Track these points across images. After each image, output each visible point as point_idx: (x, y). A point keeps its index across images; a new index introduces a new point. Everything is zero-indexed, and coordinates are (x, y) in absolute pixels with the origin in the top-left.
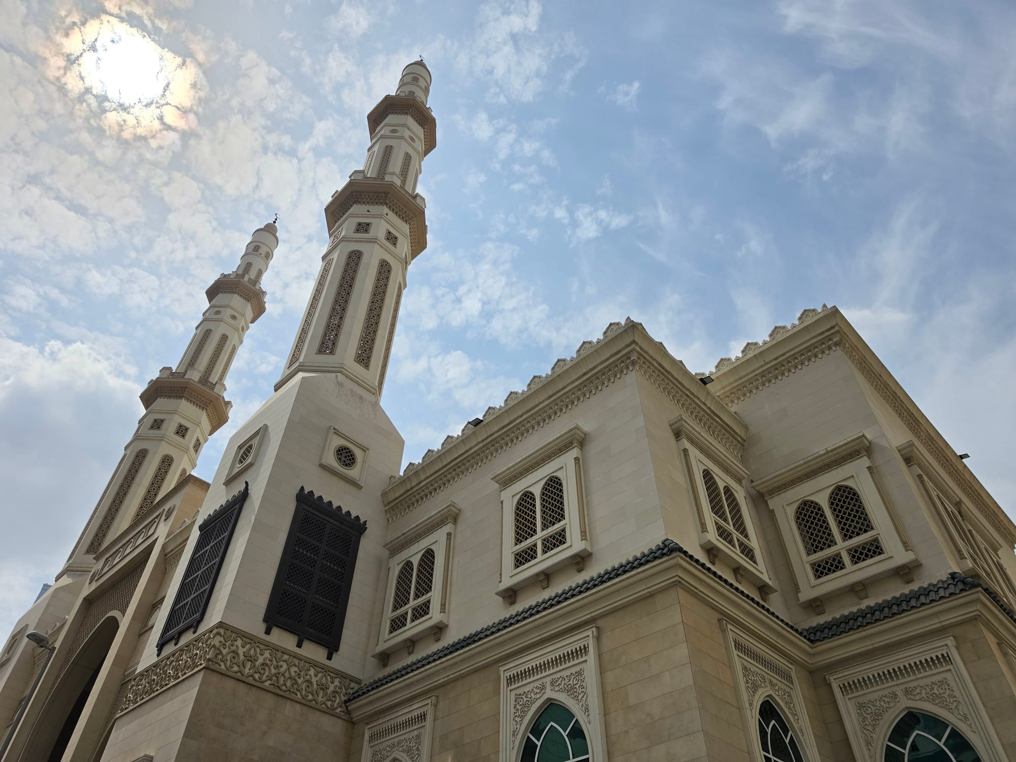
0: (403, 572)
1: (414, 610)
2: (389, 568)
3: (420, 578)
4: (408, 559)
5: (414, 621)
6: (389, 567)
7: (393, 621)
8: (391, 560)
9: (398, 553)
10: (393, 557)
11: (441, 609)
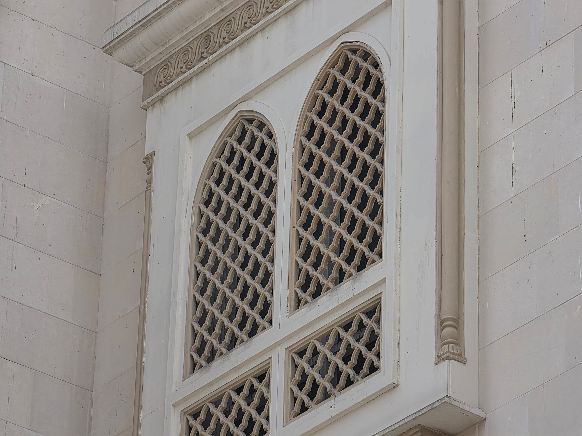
0: (222, 173)
1: (301, 354)
2: (148, 160)
3: (314, 196)
4: (244, 107)
5: (304, 409)
6: (147, 152)
7: (196, 416)
8: (152, 116)
9: (188, 80)
10: (162, 99)
11: (441, 341)
